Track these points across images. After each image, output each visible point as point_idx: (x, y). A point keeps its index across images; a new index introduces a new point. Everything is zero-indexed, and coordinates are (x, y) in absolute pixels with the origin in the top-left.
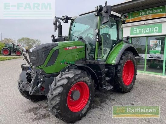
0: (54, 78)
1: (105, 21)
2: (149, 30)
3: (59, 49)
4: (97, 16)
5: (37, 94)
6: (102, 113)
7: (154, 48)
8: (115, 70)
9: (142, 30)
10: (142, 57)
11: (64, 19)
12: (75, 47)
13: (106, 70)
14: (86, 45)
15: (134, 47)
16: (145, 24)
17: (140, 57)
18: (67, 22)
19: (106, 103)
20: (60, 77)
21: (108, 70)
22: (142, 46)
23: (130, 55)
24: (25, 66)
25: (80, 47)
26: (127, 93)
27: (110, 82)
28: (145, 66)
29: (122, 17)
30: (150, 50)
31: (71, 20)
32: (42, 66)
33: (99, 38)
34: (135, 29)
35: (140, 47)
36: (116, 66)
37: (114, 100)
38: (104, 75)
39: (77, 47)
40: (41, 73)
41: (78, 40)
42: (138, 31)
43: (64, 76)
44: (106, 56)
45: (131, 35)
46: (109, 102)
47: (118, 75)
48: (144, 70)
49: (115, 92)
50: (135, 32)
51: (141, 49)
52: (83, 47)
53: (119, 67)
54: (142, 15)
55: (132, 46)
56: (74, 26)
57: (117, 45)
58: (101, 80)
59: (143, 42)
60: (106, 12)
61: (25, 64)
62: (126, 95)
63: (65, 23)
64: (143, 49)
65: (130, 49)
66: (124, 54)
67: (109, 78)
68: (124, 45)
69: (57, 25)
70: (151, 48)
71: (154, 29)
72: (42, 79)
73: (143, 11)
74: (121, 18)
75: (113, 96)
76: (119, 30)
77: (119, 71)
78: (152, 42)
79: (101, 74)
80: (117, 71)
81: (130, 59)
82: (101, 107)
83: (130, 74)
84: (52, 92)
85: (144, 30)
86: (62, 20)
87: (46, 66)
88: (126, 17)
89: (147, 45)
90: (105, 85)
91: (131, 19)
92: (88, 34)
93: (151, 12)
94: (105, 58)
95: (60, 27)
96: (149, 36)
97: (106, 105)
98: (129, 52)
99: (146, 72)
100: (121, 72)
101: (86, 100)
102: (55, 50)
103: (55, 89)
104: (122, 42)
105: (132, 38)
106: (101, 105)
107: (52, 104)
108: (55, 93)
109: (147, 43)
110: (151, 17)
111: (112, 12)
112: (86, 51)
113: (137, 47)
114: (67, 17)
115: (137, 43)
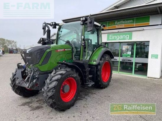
0: (49, 74)
1: (89, 29)
2: (122, 37)
3: (51, 51)
4: (82, 25)
5: (33, 89)
6: (87, 103)
7: (126, 52)
8: (96, 69)
9: (116, 37)
10: (117, 60)
11: (53, 25)
12: (64, 50)
13: (89, 69)
14: (73, 48)
15: (110, 51)
16: (119, 32)
17: (115, 60)
18: (55, 27)
19: (89, 96)
20: (54, 74)
21: (90, 70)
22: (116, 51)
23: (107, 57)
24: (20, 65)
25: (68, 49)
26: (104, 88)
27: (92, 79)
28: (119, 67)
29: (102, 26)
30: (123, 54)
31: (59, 26)
32: (37, 65)
33: (84, 43)
34: (111, 36)
35: (114, 51)
36: (97, 66)
37: (95, 94)
38: (87, 73)
39: (66, 50)
40: (36, 71)
41: (65, 44)
42: (113, 37)
43: (57, 73)
44: (89, 57)
45: (107, 40)
46: (91, 95)
47: (98, 73)
48: (118, 71)
49: (95, 87)
50: (111, 38)
51: (115, 53)
52: (70, 49)
53: (99, 67)
54: (116, 24)
55: (109, 50)
56: (61, 32)
57: (98, 49)
58: (85, 76)
59: (117, 47)
60: (90, 23)
61: (21, 63)
62: (104, 90)
63: (53, 28)
64: (117, 53)
65: (107, 53)
66: (103, 56)
67: (91, 76)
68: (102, 49)
69: (46, 30)
70: (124, 52)
71: (126, 37)
72: (37, 76)
73: (118, 21)
74: (100, 27)
75: (94, 91)
76: (99, 36)
77: (99, 70)
78: (125, 47)
79: (85, 72)
80: (98, 70)
81: (107, 61)
82: (85, 99)
83: (107, 73)
84: (48, 86)
85: (118, 37)
86: (51, 25)
87: (41, 65)
88: (104, 26)
89: (121, 50)
90: (88, 81)
91: (107, 27)
92: (74, 39)
93: (124, 22)
94: (88, 59)
95: (49, 31)
96: (122, 42)
97: (89, 98)
98: (107, 55)
99: (120, 72)
100: (101, 70)
101: (74, 93)
102: (49, 52)
103: (50, 84)
104: (101, 47)
105: (108, 43)
106: (85, 98)
107: (47, 96)
108: (51, 86)
109: (120, 48)
110: (123, 26)
111: (95, 22)
112: (72, 53)
113: (112, 51)
114: (55, 23)
115: (112, 48)
